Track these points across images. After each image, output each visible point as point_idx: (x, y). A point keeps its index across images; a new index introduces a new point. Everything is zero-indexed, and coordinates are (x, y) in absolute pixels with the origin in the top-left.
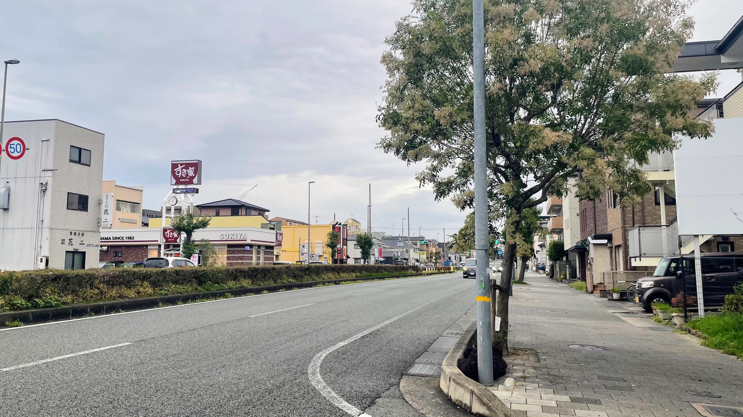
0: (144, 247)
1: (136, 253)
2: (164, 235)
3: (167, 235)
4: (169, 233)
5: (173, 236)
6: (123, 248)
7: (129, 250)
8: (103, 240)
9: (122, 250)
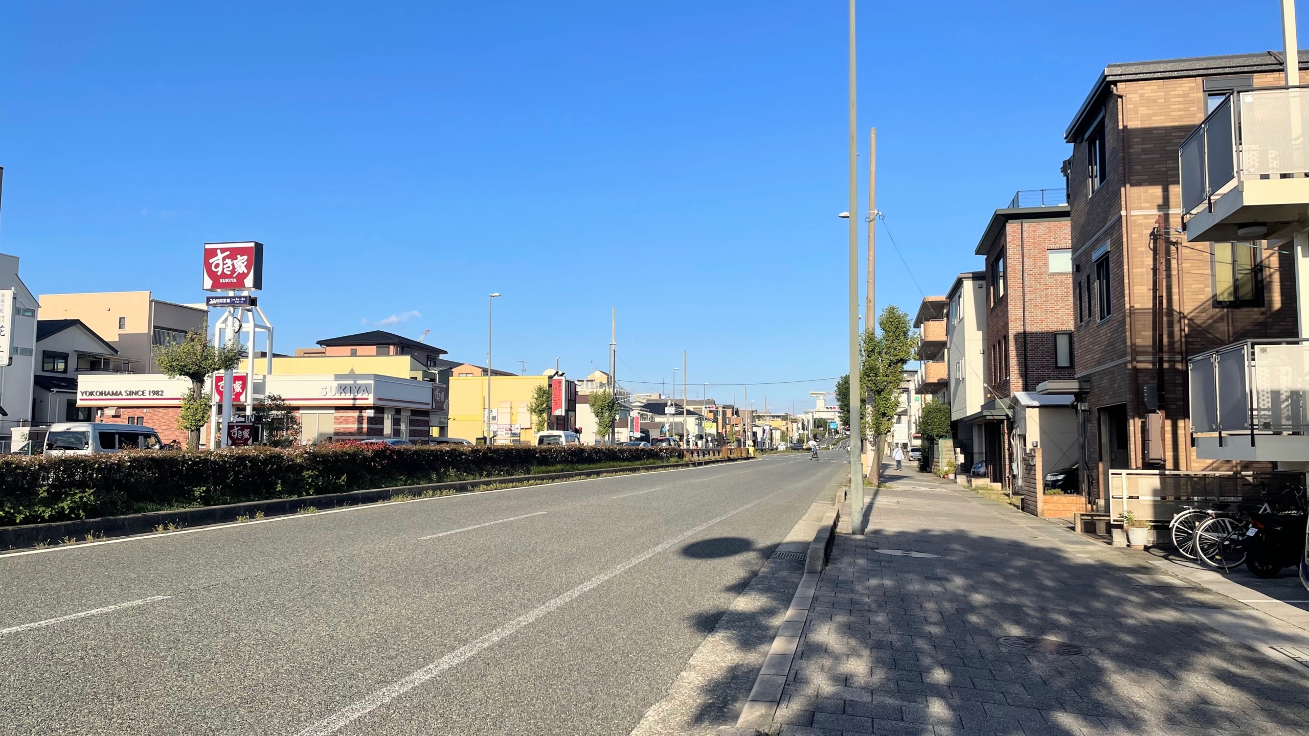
2: (217, 388)
6: (145, 411)
7: (155, 414)
8: (109, 397)
9: (143, 415)
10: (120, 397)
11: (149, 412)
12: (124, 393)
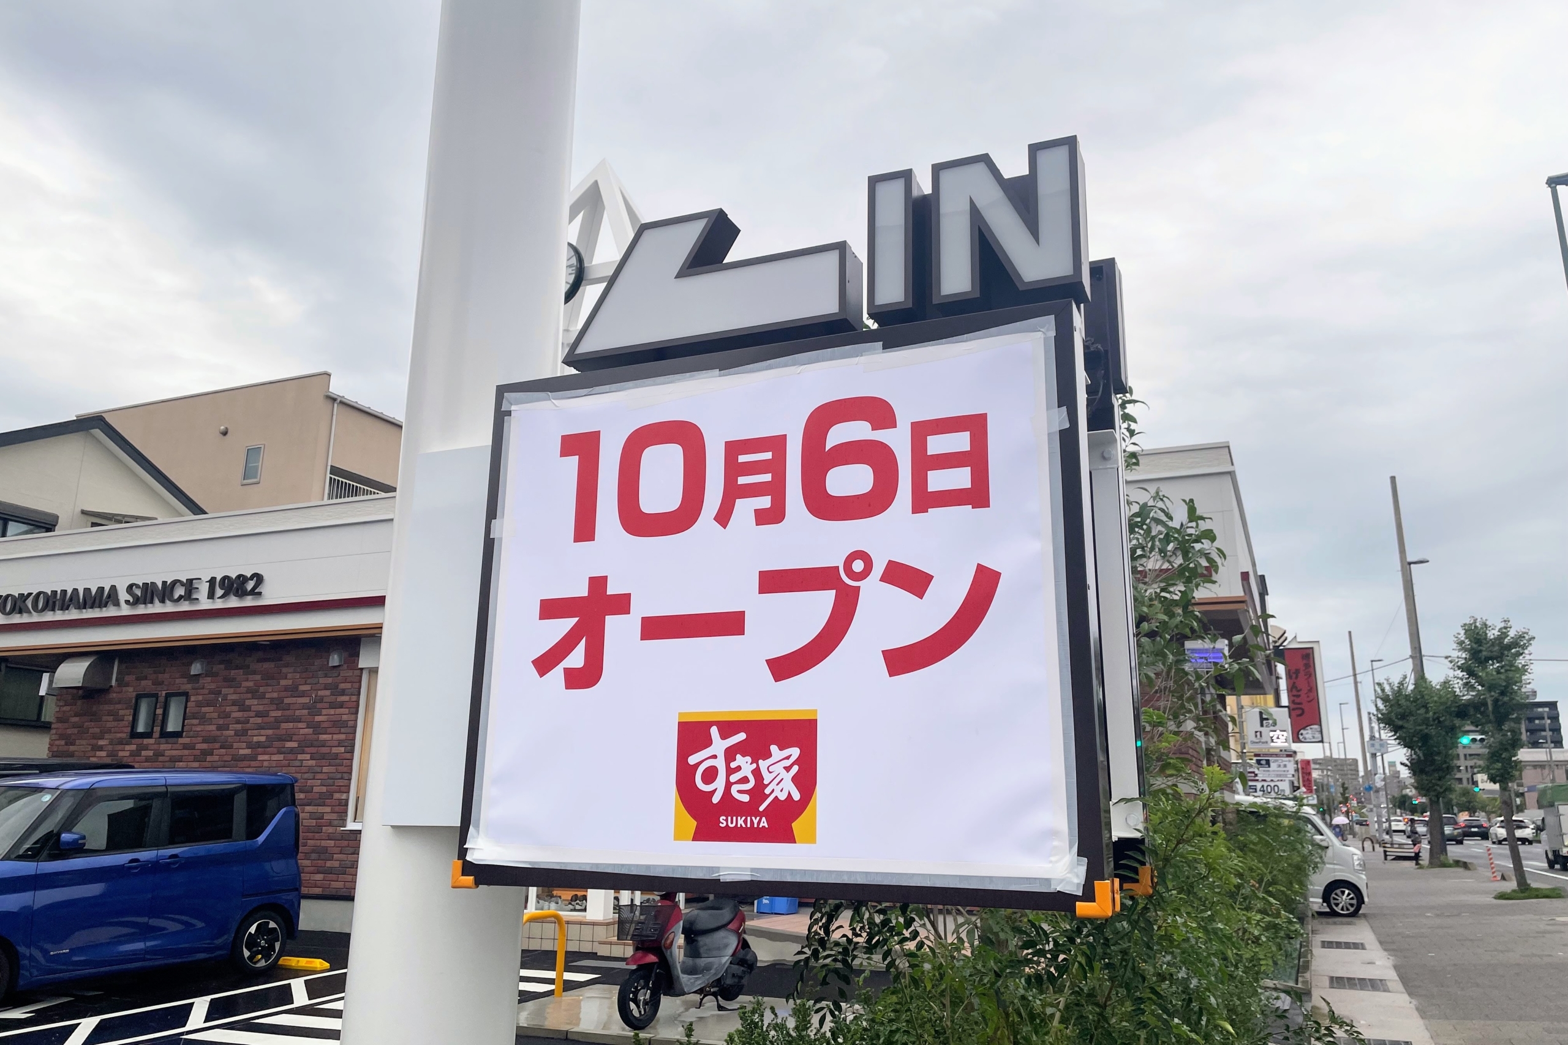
0: (335, 660)
1: (278, 703)
6: (196, 668)
7: (230, 681)
8: (73, 614)
9: (187, 687)
10: (111, 612)
11: (208, 674)
12: (123, 596)
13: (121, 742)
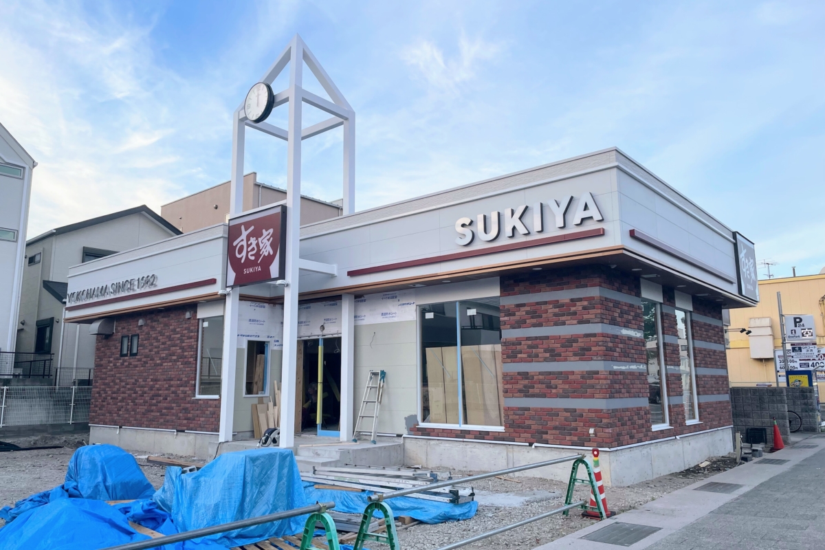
0: (188, 315)
1: (169, 338)
2: (231, 251)
3: (241, 248)
4: (244, 243)
5: (259, 250)
6: (141, 322)
7: (153, 328)
8: (94, 300)
9: (138, 332)
10: (107, 297)
11: (146, 325)
12: (110, 289)
13: (118, 359)
